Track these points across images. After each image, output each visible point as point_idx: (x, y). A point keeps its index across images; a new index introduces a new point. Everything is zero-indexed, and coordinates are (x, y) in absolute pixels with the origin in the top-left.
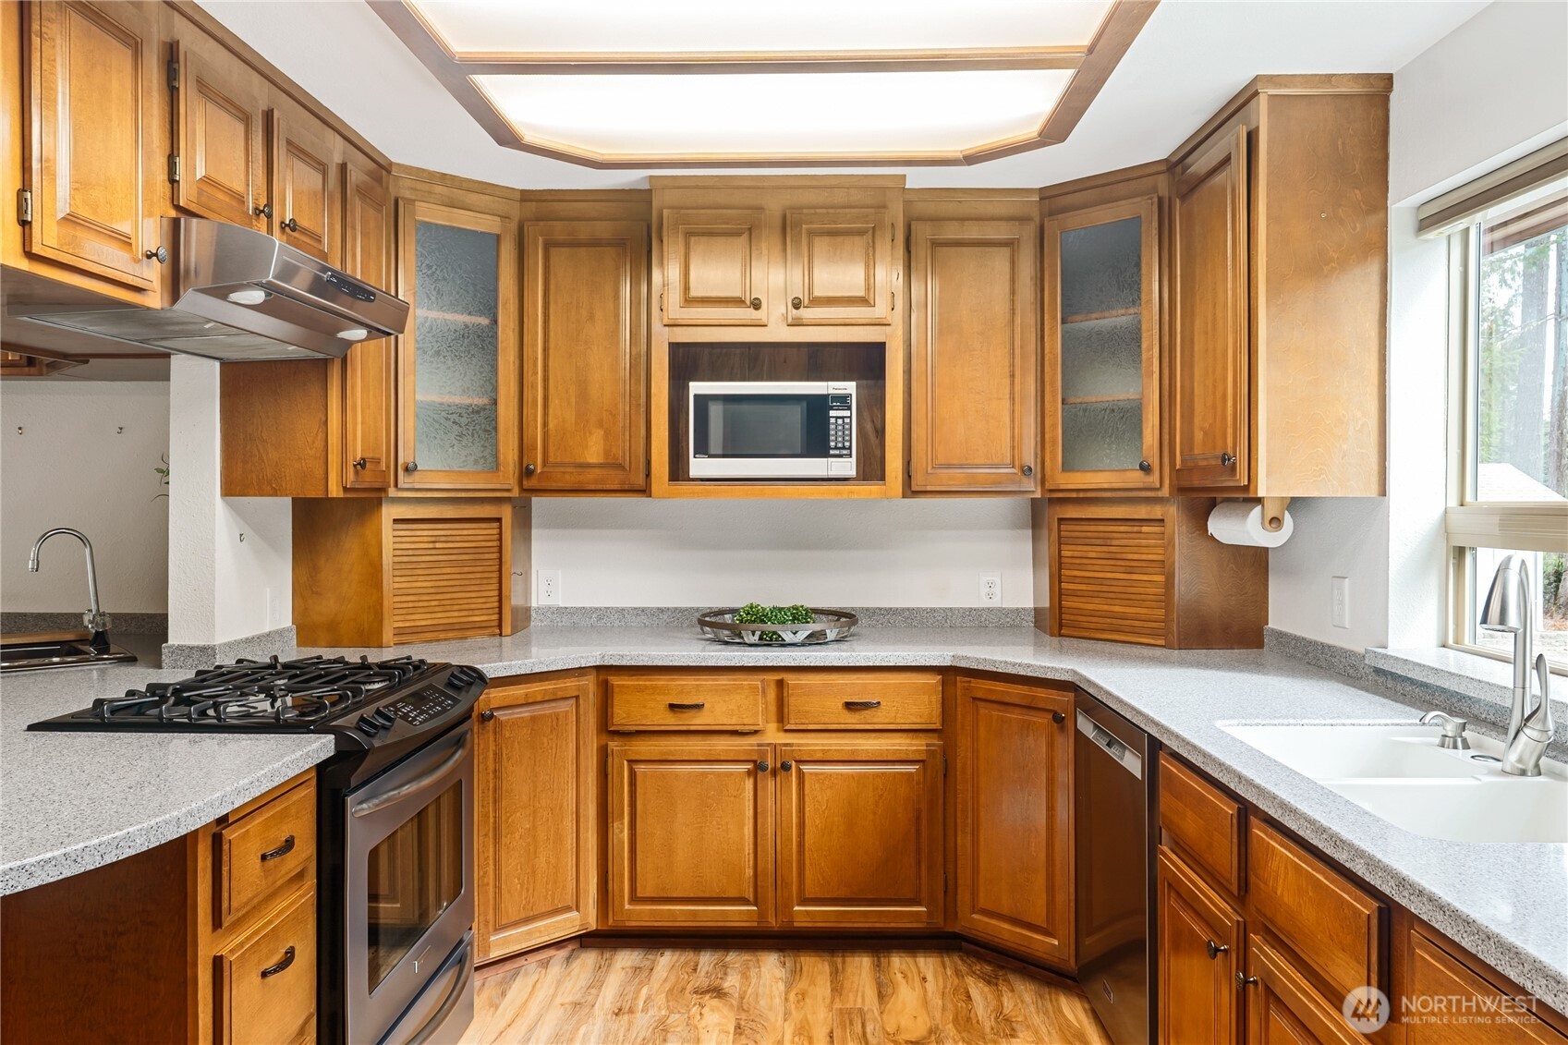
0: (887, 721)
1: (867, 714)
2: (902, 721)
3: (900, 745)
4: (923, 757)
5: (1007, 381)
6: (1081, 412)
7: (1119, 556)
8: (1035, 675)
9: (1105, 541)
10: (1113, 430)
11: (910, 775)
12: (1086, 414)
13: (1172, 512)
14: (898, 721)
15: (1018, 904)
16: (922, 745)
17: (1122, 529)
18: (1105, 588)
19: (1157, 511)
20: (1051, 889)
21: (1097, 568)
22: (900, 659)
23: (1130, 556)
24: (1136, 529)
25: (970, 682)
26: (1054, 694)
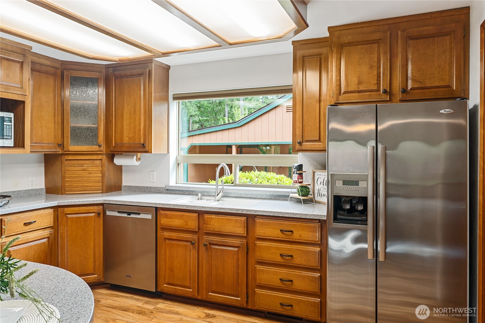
0: (38, 226)
1: (31, 226)
2: (42, 226)
3: (41, 234)
4: (48, 236)
5: (53, 118)
6: (77, 129)
7: (86, 169)
8: (90, 203)
9: (82, 165)
10: (88, 135)
11: (45, 242)
12: (79, 129)
13: (104, 157)
14: (41, 226)
15: (83, 270)
16: (48, 232)
17: (88, 162)
18: (82, 179)
19: (100, 157)
20: (94, 261)
21: (79, 173)
22: (43, 205)
23: (90, 169)
24: (92, 162)
25: (64, 209)
26: (96, 207)
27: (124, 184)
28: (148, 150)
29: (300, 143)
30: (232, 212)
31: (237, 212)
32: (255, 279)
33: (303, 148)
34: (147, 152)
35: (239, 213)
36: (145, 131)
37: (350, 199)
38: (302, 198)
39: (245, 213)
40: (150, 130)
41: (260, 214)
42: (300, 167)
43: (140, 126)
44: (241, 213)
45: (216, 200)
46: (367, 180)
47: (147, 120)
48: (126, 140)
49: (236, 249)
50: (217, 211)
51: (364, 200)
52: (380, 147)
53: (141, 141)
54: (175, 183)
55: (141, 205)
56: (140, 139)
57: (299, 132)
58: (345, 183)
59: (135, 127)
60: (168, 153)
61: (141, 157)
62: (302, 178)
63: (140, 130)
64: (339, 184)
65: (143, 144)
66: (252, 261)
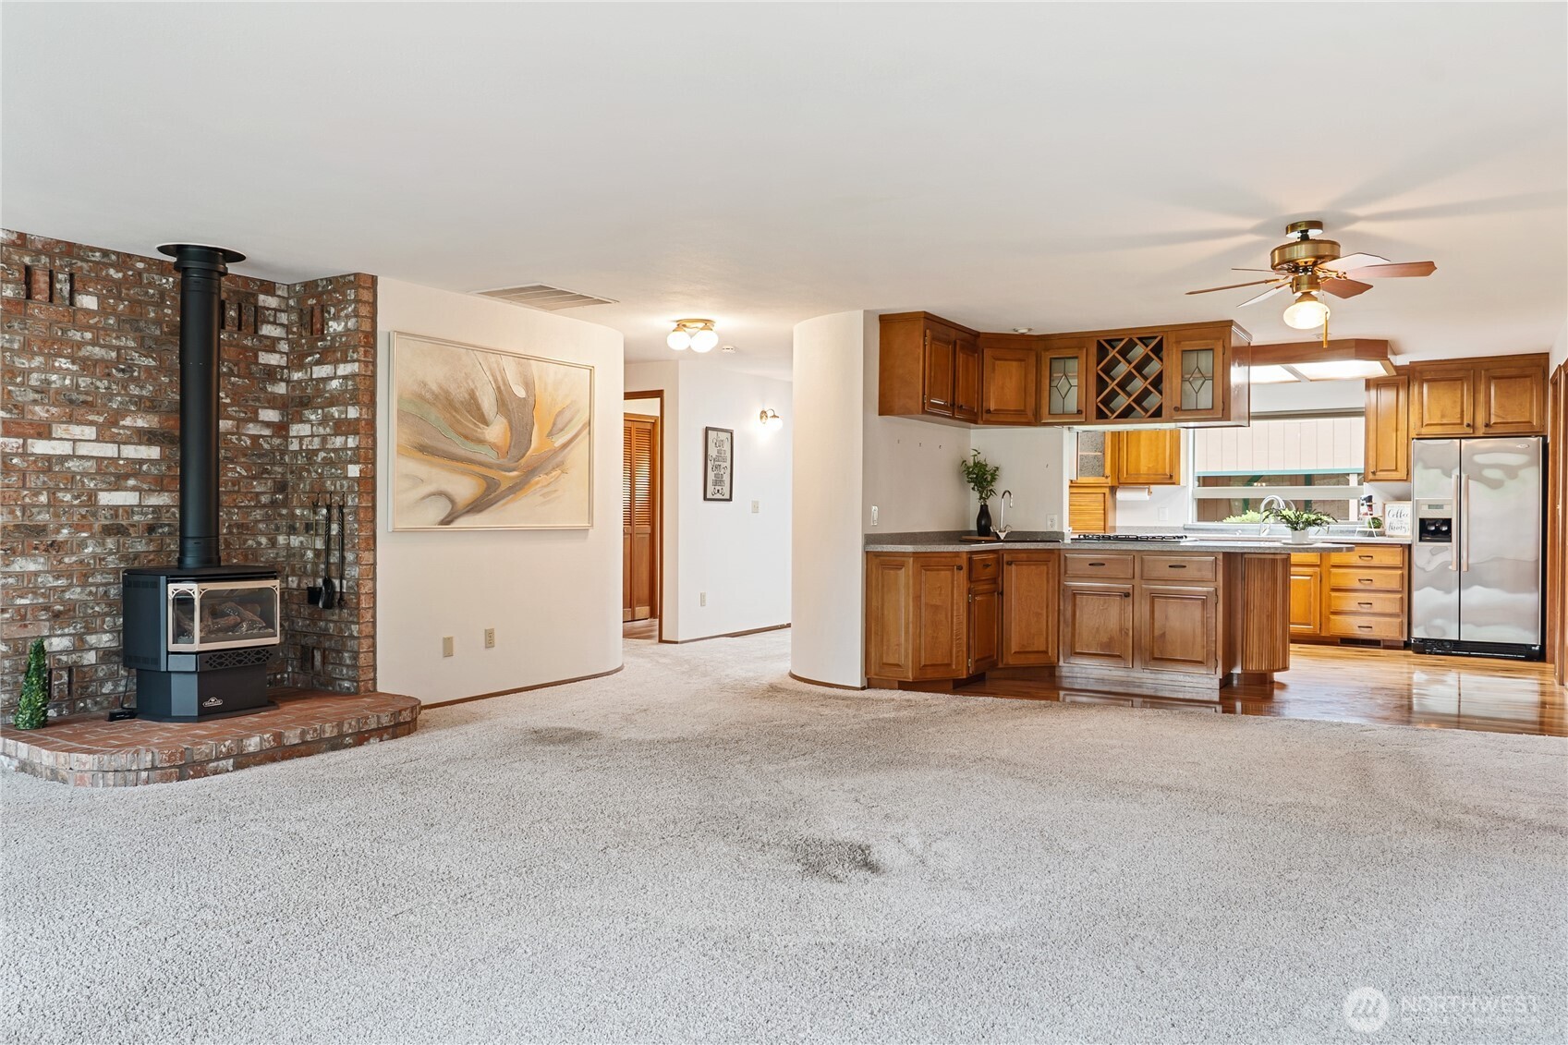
7: (1089, 505)
12: (1086, 458)
13: (1105, 489)
17: (1090, 496)
19: (1099, 490)
24: (1094, 496)
27: (1117, 525)
29: (1374, 473)
32: (1329, 606)
33: (1377, 477)
34: (1173, 484)
36: (1171, 460)
37: (1434, 521)
38: (1374, 530)
40: (1177, 459)
42: (1369, 499)
46: (1451, 504)
48: (1143, 469)
49: (1309, 578)
51: (1448, 522)
52: (1463, 475)
57: (1372, 462)
58: (1430, 507)
59: (1157, 456)
62: (1372, 510)
64: (1425, 508)
66: (1326, 589)
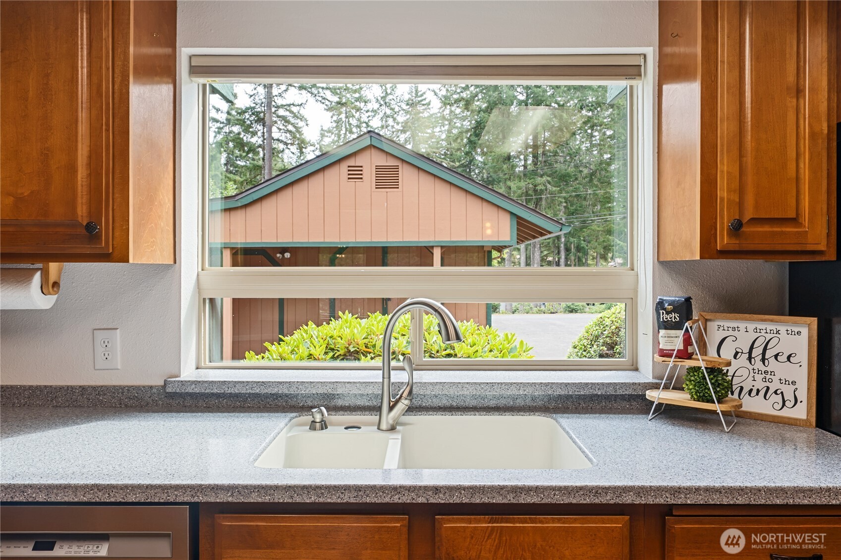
28: (111, 251)
30: (574, 501)
31: (597, 501)
34: (102, 257)
35: (605, 502)
39: (629, 502)
40: (117, 171)
41: (693, 502)
43: (72, 150)
44: (612, 502)
45: (384, 426)
47: (107, 130)
50: (505, 501)
53: (80, 213)
54: (194, 367)
55: (113, 500)
56: (72, 204)
59: (46, 155)
60: (175, 262)
61: (59, 277)
63: (72, 168)
65: (90, 227)
